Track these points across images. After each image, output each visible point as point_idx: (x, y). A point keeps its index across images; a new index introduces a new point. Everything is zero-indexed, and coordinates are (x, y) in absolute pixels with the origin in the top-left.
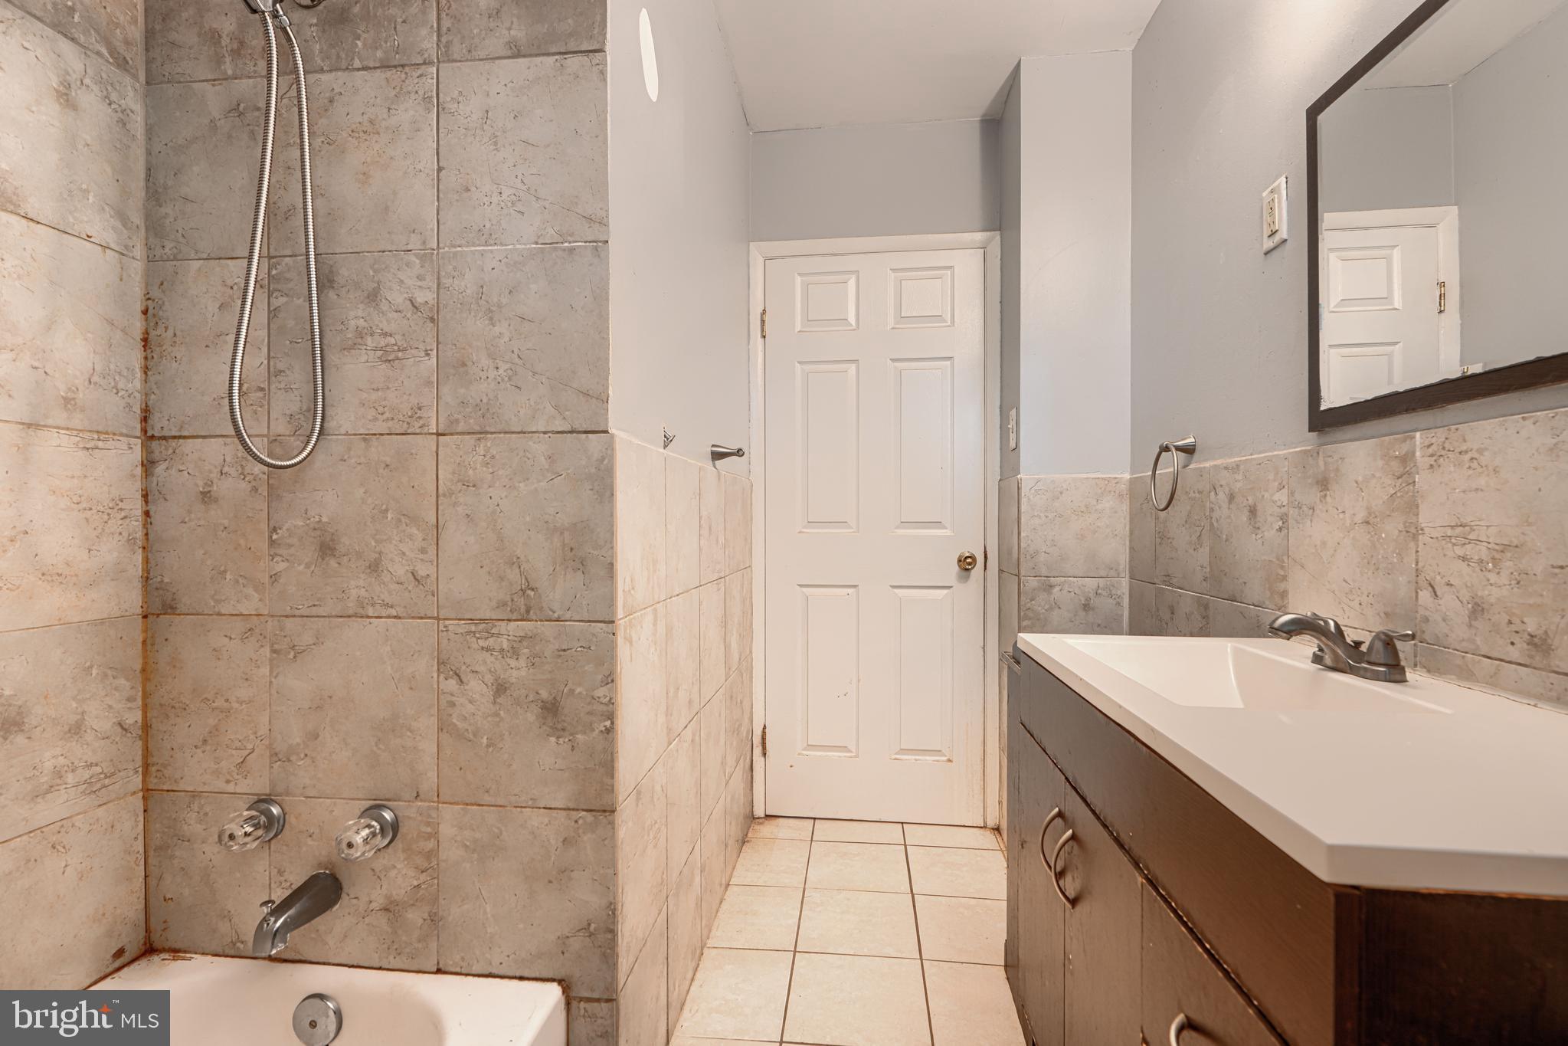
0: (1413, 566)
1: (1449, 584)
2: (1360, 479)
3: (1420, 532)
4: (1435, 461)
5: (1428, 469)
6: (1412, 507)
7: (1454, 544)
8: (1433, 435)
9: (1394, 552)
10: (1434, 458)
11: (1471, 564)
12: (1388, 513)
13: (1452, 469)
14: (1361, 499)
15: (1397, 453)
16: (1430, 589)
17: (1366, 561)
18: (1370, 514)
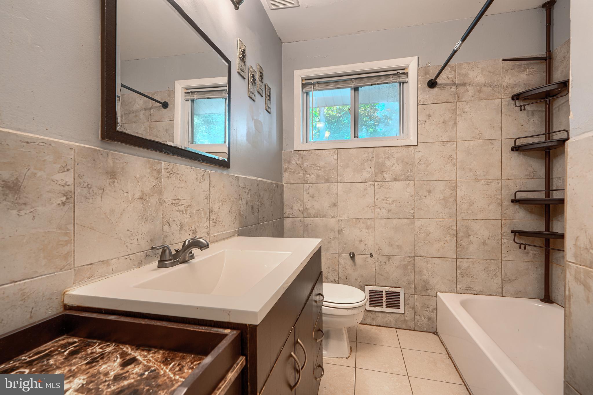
0: (162, 216)
1: (174, 221)
2: (138, 176)
3: (164, 202)
4: (169, 175)
5: (167, 177)
6: (161, 192)
7: (175, 206)
8: (168, 165)
9: (154, 211)
10: (169, 174)
11: (180, 212)
12: (152, 194)
13: (175, 179)
14: (138, 187)
15: (156, 168)
16: (168, 224)
17: (141, 217)
18: (143, 194)
